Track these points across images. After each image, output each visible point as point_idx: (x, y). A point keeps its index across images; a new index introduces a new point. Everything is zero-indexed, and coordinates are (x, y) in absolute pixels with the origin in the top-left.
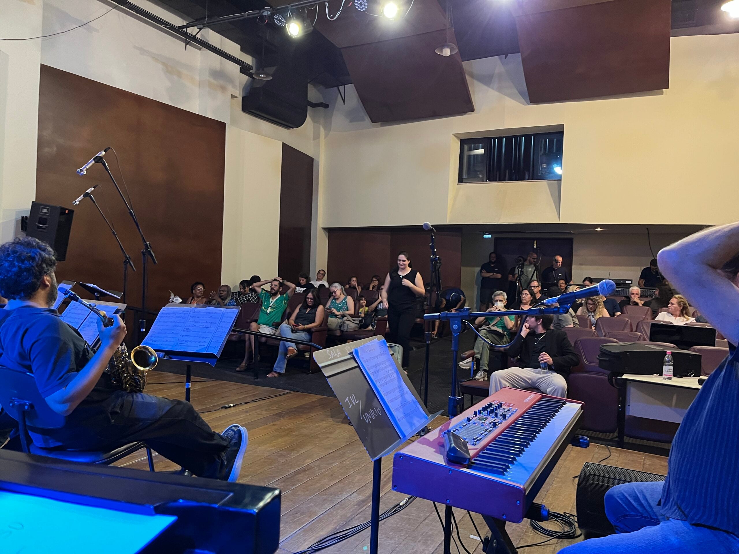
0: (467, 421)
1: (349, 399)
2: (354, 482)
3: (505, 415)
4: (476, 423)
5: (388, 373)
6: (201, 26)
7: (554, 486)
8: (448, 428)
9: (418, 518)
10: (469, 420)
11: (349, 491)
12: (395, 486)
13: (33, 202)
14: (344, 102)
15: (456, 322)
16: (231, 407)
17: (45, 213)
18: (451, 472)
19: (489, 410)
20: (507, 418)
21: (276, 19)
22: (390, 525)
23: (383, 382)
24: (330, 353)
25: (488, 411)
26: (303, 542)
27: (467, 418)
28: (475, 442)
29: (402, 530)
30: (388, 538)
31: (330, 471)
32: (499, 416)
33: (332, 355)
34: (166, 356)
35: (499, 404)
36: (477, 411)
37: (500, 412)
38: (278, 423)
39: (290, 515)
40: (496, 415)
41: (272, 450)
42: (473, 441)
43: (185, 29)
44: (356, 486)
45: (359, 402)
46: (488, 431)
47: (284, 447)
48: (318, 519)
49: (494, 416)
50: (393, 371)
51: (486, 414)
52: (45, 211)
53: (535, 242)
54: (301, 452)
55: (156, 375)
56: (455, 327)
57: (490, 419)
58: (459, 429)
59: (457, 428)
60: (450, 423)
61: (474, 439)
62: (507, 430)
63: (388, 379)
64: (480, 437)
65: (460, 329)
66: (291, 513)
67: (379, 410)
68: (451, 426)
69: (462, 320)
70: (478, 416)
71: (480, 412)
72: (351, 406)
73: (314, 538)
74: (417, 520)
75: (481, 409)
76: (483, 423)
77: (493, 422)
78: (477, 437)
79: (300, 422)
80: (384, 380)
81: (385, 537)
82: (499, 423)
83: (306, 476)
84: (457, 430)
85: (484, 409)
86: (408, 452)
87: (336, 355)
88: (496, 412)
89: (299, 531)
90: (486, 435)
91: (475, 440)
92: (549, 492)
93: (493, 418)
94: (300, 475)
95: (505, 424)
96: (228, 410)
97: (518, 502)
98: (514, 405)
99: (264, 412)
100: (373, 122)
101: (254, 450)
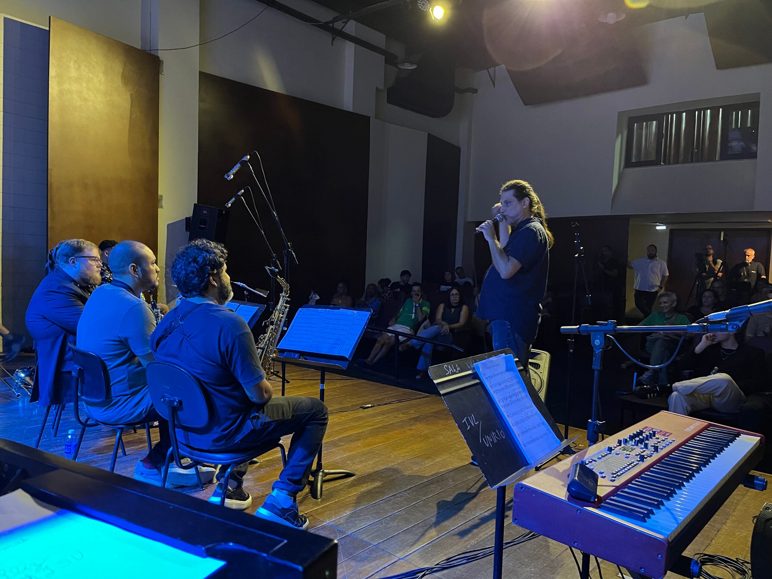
0: (608, 451)
1: (467, 419)
2: (490, 498)
3: (658, 447)
4: (619, 454)
5: (515, 392)
6: (345, 20)
7: (728, 525)
8: (583, 458)
9: (558, 547)
10: (610, 449)
11: (483, 509)
12: (515, 519)
13: (195, 204)
14: (494, 86)
15: (598, 336)
16: (368, 407)
17: (206, 214)
18: (579, 512)
19: (637, 439)
20: (659, 450)
21: (420, 3)
22: (526, 551)
23: (508, 401)
24: (448, 368)
25: (635, 440)
26: (431, 558)
27: (609, 447)
28: (613, 477)
29: (540, 557)
30: (523, 565)
31: (464, 484)
32: (649, 447)
33: (450, 371)
34: (301, 357)
35: (651, 432)
36: (622, 439)
37: (651, 442)
38: (414, 427)
39: (419, 527)
40: (646, 446)
41: (406, 456)
42: (612, 475)
43: (331, 25)
44: (491, 503)
45: (479, 423)
46: (633, 465)
47: (419, 454)
48: (448, 534)
49: (643, 447)
50: (520, 390)
51: (633, 444)
52: (205, 212)
53: (722, 234)
54: (435, 461)
55: (301, 371)
56: (597, 342)
57: (638, 450)
58: (597, 459)
59: (594, 459)
60: (586, 453)
61: (613, 474)
62: (657, 466)
63: (514, 398)
64: (621, 472)
65: (603, 344)
66: (420, 525)
67: (502, 433)
68: (586, 457)
69: (605, 334)
70: (623, 445)
71: (626, 441)
72: (469, 428)
73: (442, 554)
74: (557, 549)
75: (627, 437)
76: (627, 454)
77: (640, 455)
78: (618, 472)
79: (437, 429)
80: (509, 399)
81: (520, 563)
82: (649, 456)
83: (439, 487)
84: (595, 461)
85: (632, 438)
86: (530, 483)
87: (454, 370)
88: (647, 442)
89: (428, 545)
90: (629, 469)
91: (615, 476)
92: (720, 532)
93: (642, 448)
94: (433, 486)
95: (656, 456)
96: (366, 410)
97: (660, 556)
98: (671, 434)
99: (401, 415)
100: (525, 105)
101: (388, 455)
